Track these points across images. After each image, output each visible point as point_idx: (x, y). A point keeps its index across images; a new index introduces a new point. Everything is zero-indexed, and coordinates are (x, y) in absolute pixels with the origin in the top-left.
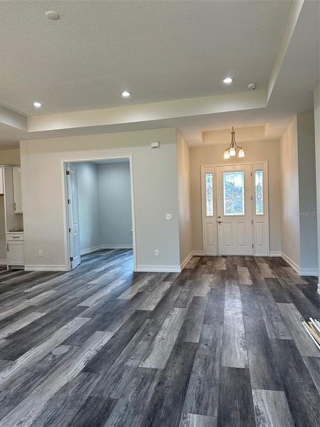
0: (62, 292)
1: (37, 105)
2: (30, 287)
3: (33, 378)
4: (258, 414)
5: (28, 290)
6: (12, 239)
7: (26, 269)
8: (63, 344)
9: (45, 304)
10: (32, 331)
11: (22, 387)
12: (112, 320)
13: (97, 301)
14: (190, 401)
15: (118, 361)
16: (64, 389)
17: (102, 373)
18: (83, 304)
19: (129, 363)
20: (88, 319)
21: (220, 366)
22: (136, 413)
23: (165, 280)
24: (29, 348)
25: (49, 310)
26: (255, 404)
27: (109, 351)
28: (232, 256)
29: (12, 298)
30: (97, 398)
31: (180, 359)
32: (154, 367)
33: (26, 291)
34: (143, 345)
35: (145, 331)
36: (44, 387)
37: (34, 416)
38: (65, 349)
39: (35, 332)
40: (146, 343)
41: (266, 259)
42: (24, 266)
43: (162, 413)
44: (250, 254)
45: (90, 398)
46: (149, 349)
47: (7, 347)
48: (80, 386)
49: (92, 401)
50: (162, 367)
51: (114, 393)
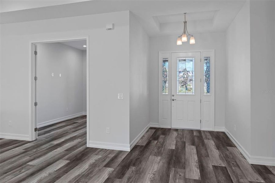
28: (183, 130)
41: (211, 133)
44: (198, 128)
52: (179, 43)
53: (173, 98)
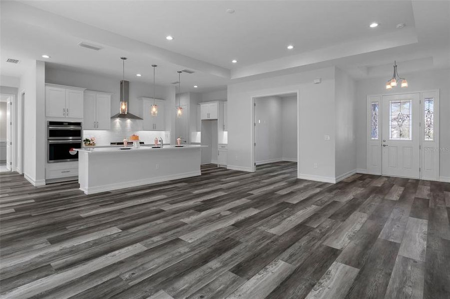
0: (242, 183)
1: (234, 61)
2: (226, 178)
3: (205, 222)
4: (327, 274)
5: (224, 180)
6: (221, 147)
7: (228, 168)
8: (229, 210)
9: (229, 189)
10: (216, 201)
11: (199, 224)
12: (264, 204)
13: (261, 192)
14: (286, 255)
15: (255, 225)
16: (218, 231)
17: (241, 229)
18: (251, 192)
19: (260, 228)
20: (249, 201)
21: (321, 244)
22: (248, 251)
23: (319, 187)
24: (210, 208)
25: (230, 192)
26: (330, 269)
27: (252, 220)
29: (213, 182)
30: (232, 239)
31: (295, 233)
32: (274, 233)
33: (222, 180)
34: (276, 220)
35: (282, 214)
36: (208, 227)
37: (198, 238)
38: (228, 213)
39: (217, 202)
40: (278, 220)
42: (226, 166)
43: (264, 255)
45: (229, 238)
46: (278, 224)
47: (200, 206)
48: (227, 231)
49: (229, 239)
50: (280, 235)
51: (243, 239)
52: (388, 87)
53: (383, 143)
